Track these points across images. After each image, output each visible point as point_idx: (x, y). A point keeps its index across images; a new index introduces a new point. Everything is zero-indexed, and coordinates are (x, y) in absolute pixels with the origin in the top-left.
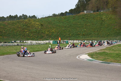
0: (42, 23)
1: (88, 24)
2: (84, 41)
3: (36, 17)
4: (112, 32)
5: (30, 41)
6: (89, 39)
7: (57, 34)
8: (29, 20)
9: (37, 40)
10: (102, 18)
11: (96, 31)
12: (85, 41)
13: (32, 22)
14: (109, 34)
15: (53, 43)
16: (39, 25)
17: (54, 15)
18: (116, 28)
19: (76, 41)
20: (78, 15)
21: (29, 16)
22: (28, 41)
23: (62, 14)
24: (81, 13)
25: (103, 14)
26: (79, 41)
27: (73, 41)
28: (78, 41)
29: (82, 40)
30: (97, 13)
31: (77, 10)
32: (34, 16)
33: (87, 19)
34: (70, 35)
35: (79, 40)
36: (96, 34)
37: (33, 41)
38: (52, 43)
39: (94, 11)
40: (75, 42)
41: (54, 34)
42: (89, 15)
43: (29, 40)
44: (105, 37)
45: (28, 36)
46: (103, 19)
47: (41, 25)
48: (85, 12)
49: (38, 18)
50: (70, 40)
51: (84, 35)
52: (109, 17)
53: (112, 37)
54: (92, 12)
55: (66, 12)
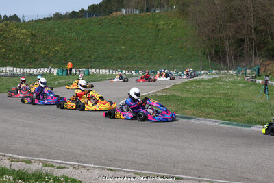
0: (33, 32)
1: (129, 37)
2: (122, 71)
3: (19, 19)
4: (177, 54)
5: (8, 68)
6: (130, 66)
7: (65, 55)
8: (7, 24)
9: (23, 67)
10: (157, 25)
11: (145, 50)
12: (124, 71)
13: (12, 29)
14: (172, 58)
15: (58, 74)
16: (26, 34)
17: (58, 16)
18: (185, 47)
19: (104, 70)
20: (109, 17)
21: (5, 16)
22: (5, 69)
23: (74, 14)
24: (115, 14)
25: (160, 17)
26: (111, 71)
27: (97, 70)
28: (107, 71)
29: (116, 70)
30: (148, 15)
31: (106, 7)
32: (15, 16)
33: (127, 25)
34: (93, 57)
35: (109, 69)
36: (145, 57)
37: (15, 69)
38: (55, 74)
39: (141, 11)
40: (103, 72)
41: (59, 55)
42: (131, 19)
43: (6, 66)
44: (162, 64)
45: (4, 58)
46: (160, 27)
47: (32, 35)
48: (124, 11)
49: (24, 21)
50: (91, 68)
51: (120, 58)
52: (172, 24)
53: (177, 64)
54: (137, 12)
55: (83, 11)
